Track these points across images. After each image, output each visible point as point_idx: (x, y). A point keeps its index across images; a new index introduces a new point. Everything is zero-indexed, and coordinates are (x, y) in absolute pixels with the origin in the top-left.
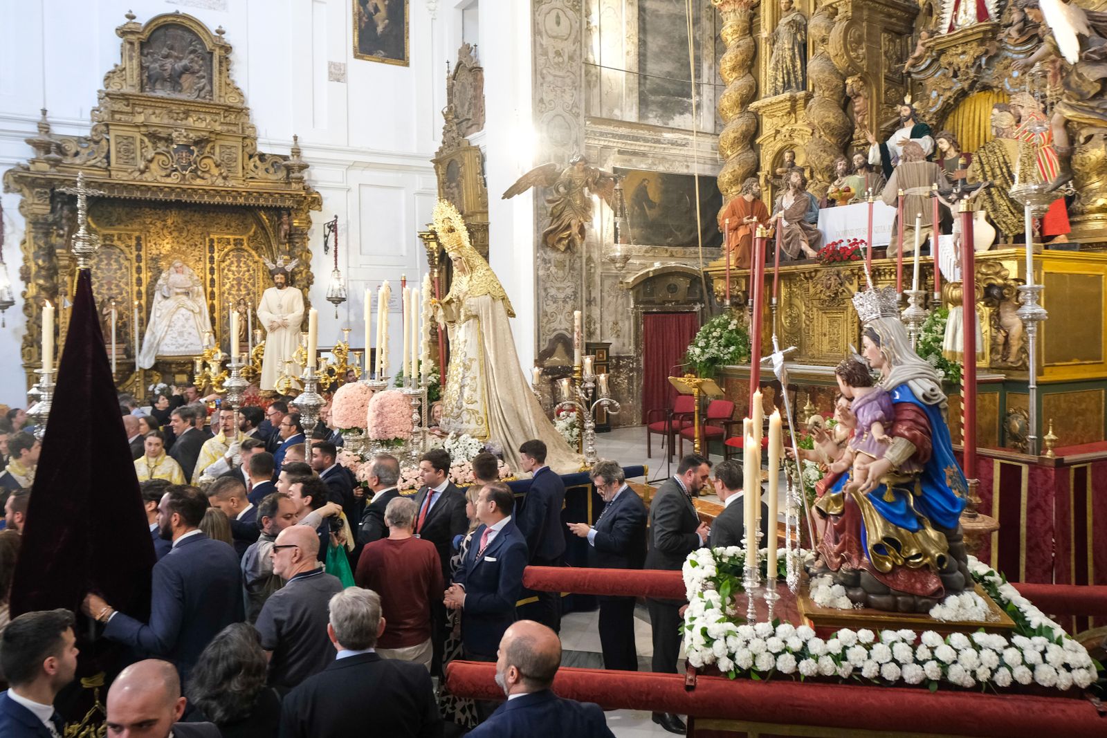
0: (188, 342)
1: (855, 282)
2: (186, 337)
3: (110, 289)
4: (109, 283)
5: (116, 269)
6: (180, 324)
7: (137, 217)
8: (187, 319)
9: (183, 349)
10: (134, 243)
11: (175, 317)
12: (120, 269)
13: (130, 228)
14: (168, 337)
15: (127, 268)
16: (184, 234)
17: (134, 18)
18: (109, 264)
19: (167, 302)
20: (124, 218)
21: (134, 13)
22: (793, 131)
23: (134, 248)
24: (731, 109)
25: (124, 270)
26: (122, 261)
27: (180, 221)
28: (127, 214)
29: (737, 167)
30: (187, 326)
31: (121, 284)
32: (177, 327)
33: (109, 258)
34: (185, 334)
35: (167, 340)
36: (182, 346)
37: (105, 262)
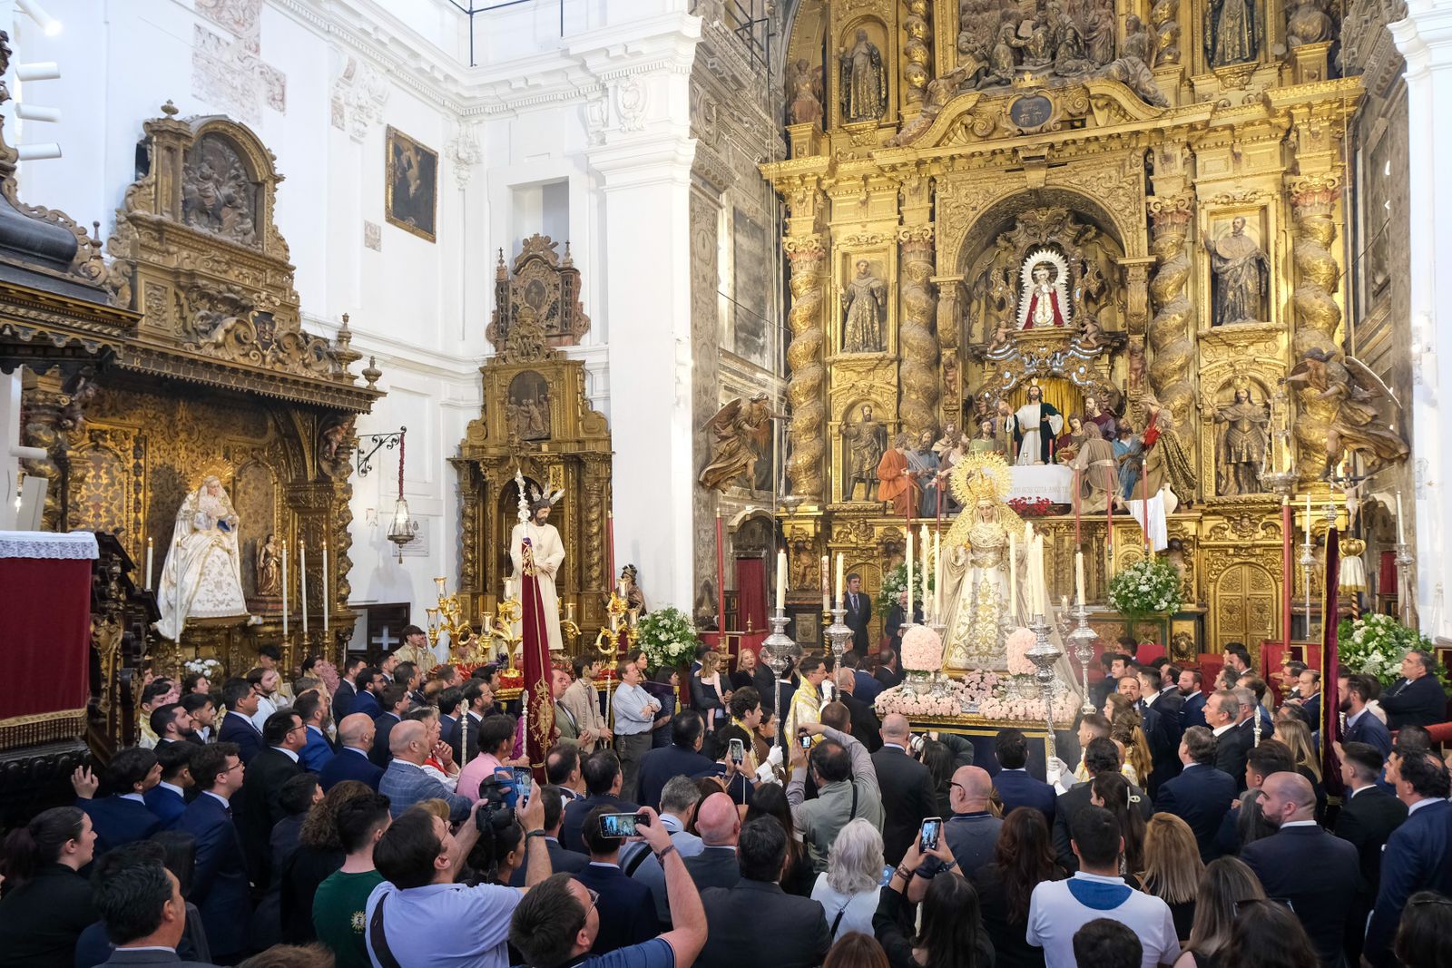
0: (228, 598)
1: (1052, 534)
2: (225, 590)
3: (97, 516)
4: (97, 506)
5: (107, 485)
6: (215, 570)
7: (136, 405)
8: (224, 564)
9: (223, 607)
10: (130, 445)
11: (209, 560)
12: (112, 484)
13: (127, 422)
14: (202, 590)
15: (121, 483)
16: (195, 437)
17: (175, 112)
18: (97, 476)
19: (197, 538)
20: (120, 407)
21: (175, 105)
22: (871, 387)
23: (131, 452)
24: (806, 357)
25: (117, 487)
26: (115, 473)
27: (189, 418)
28: (125, 400)
29: (814, 414)
30: (225, 573)
31: (113, 508)
32: (212, 575)
33: (98, 467)
34: (224, 586)
35: (201, 595)
36: (222, 603)
37: (93, 473)
